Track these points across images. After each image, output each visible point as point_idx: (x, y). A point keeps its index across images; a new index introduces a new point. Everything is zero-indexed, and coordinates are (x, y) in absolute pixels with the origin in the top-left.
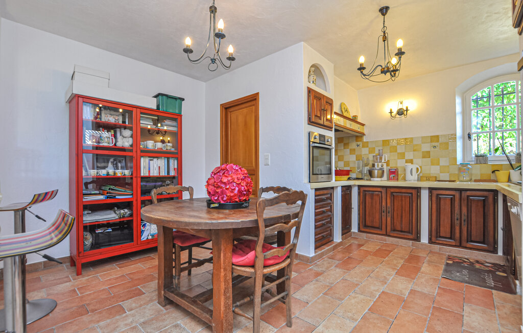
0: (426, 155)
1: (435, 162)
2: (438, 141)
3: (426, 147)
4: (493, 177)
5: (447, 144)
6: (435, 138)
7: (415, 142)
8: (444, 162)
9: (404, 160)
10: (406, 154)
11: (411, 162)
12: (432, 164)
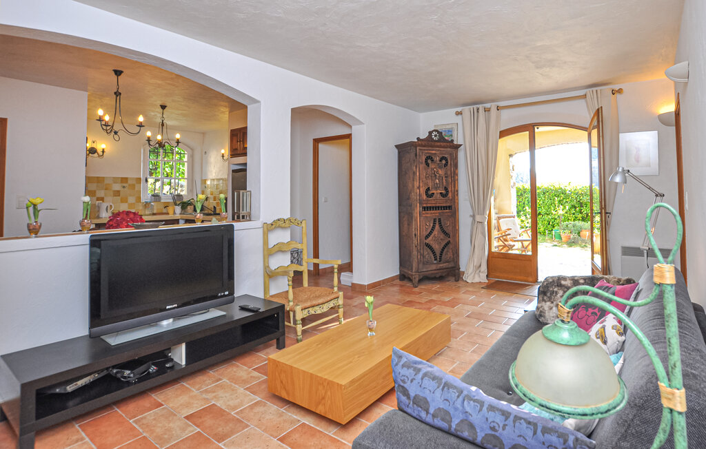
0: (117, 193)
1: (124, 200)
2: (127, 182)
3: (117, 187)
4: (165, 211)
5: (134, 185)
6: (124, 180)
7: (106, 182)
8: (131, 200)
9: (95, 198)
10: (97, 191)
11: (102, 199)
12: (122, 202)
